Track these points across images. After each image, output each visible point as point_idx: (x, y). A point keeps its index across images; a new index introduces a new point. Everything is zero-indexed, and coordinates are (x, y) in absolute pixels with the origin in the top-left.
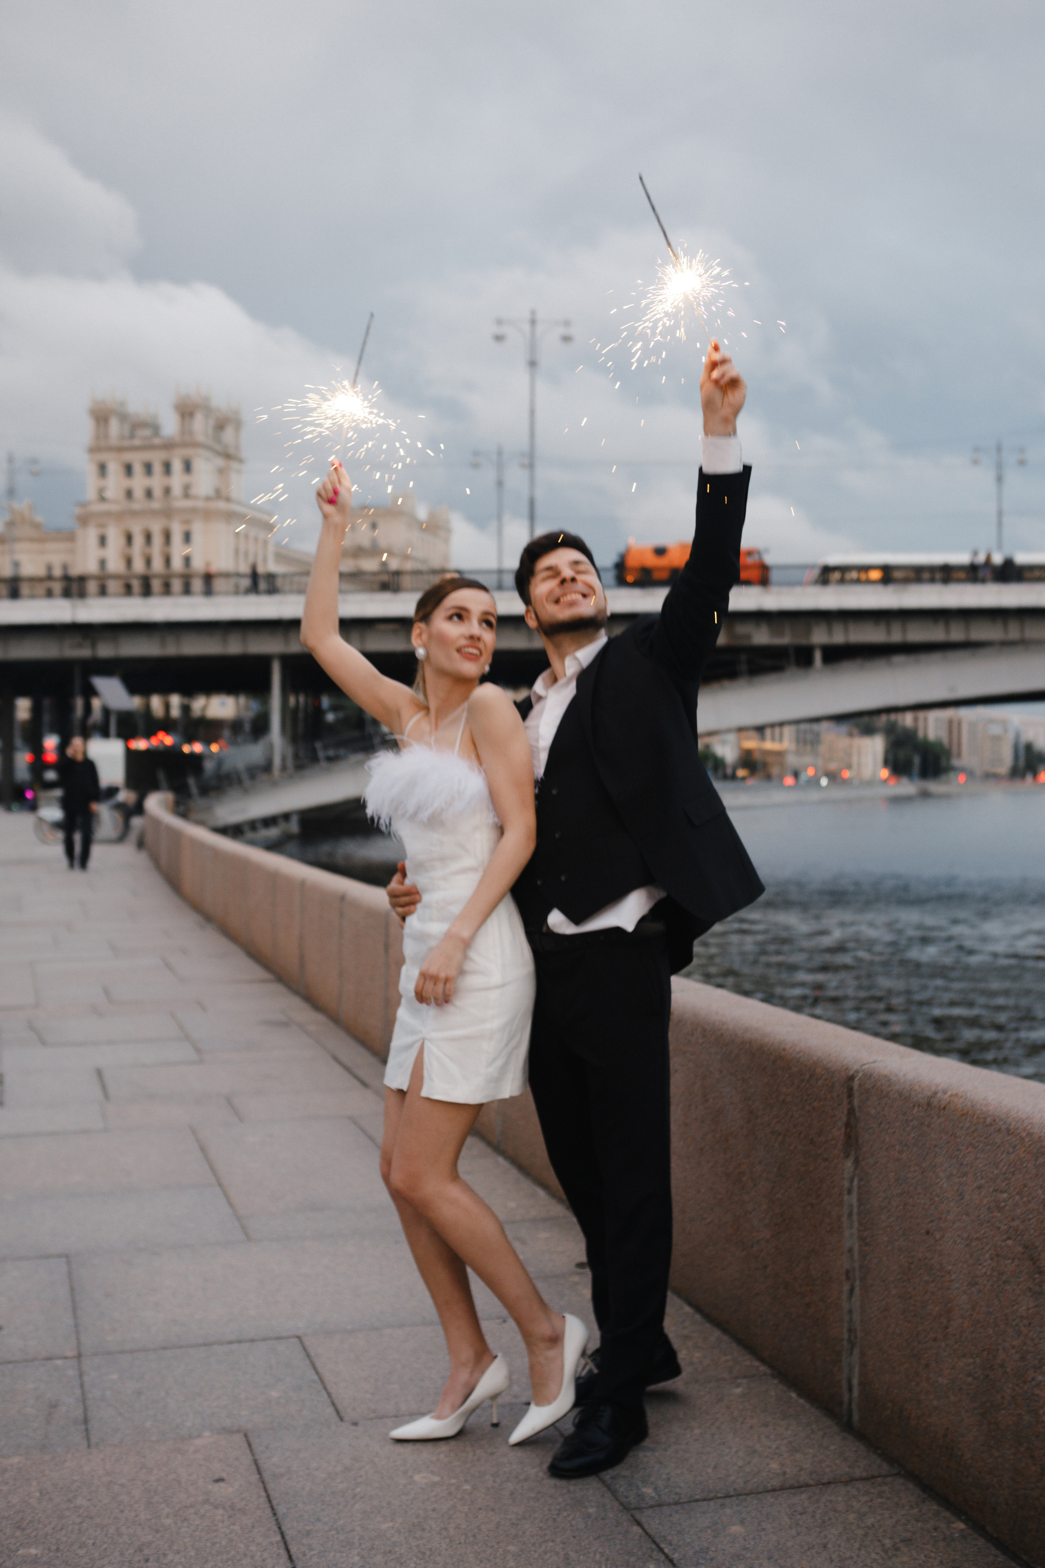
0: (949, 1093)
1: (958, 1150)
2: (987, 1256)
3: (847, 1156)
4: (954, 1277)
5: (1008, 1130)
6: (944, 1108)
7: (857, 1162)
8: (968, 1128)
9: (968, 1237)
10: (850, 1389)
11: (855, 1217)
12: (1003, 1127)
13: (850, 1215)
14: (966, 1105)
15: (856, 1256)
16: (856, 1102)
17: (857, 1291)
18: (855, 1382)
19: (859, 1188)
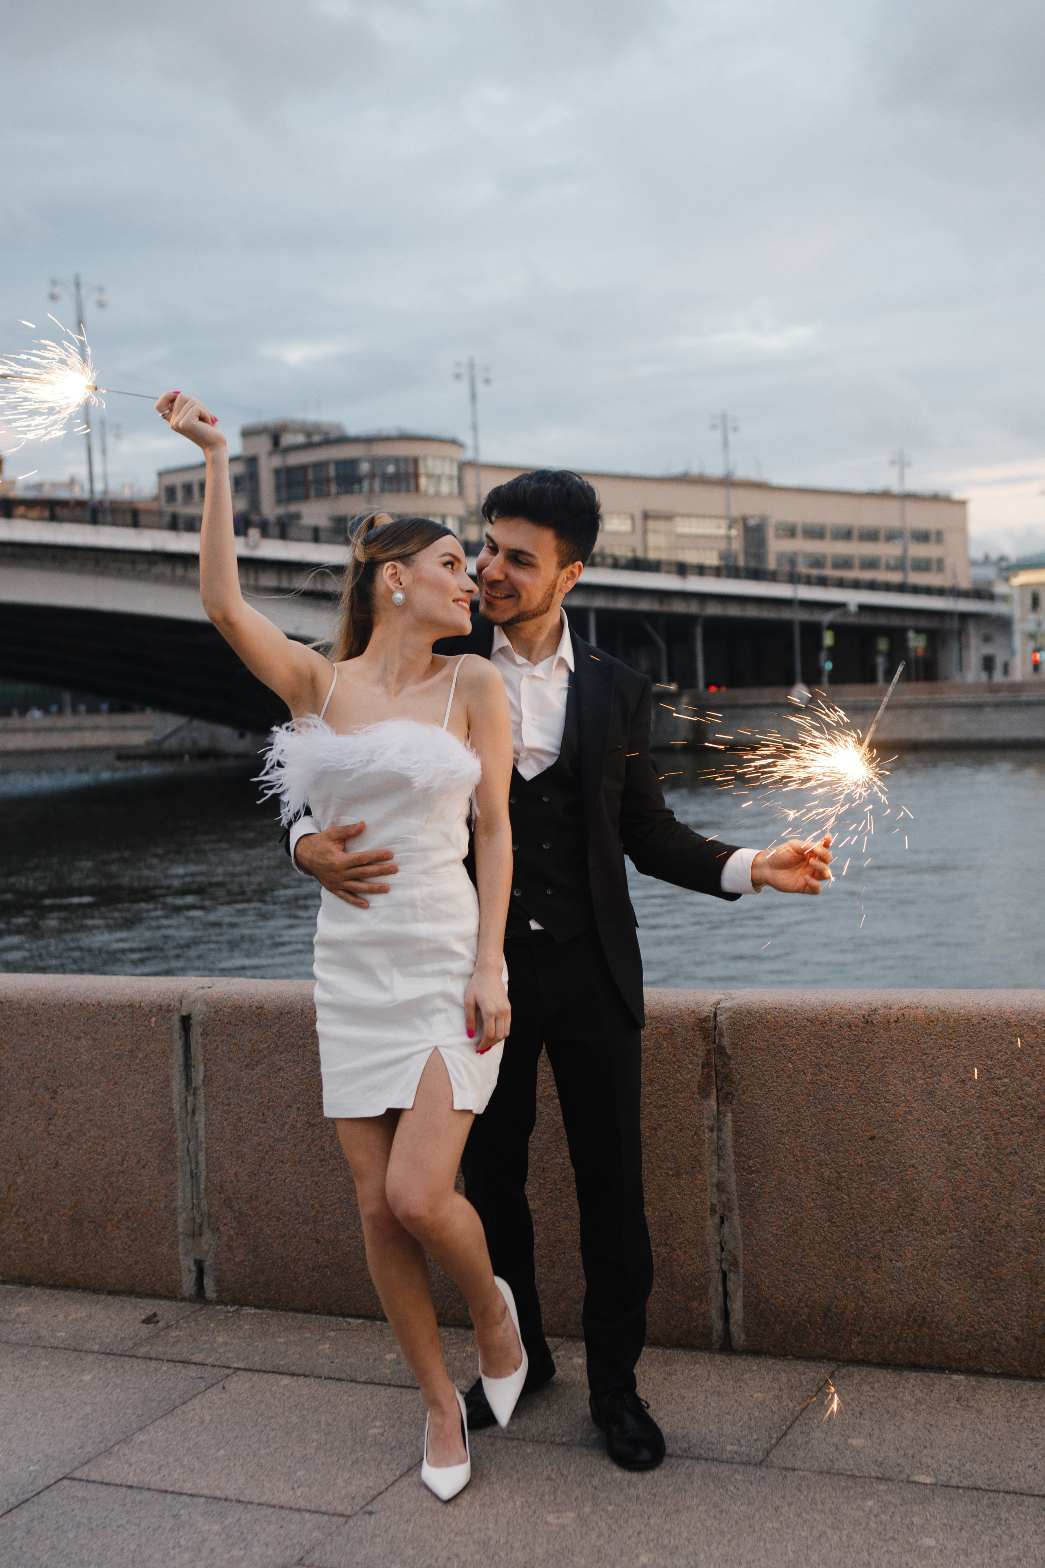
0: (896, 1007)
1: (925, 1054)
2: (978, 1137)
3: (706, 1095)
4: (920, 1168)
5: (1008, 1024)
6: (896, 1022)
7: (724, 1098)
8: (940, 1032)
9: (945, 1127)
10: (726, 1315)
11: (729, 1152)
12: (998, 1023)
13: (719, 1152)
14: (932, 1013)
15: (733, 1187)
16: (726, 1042)
17: (736, 1219)
18: (737, 1307)
19: (733, 1121)
